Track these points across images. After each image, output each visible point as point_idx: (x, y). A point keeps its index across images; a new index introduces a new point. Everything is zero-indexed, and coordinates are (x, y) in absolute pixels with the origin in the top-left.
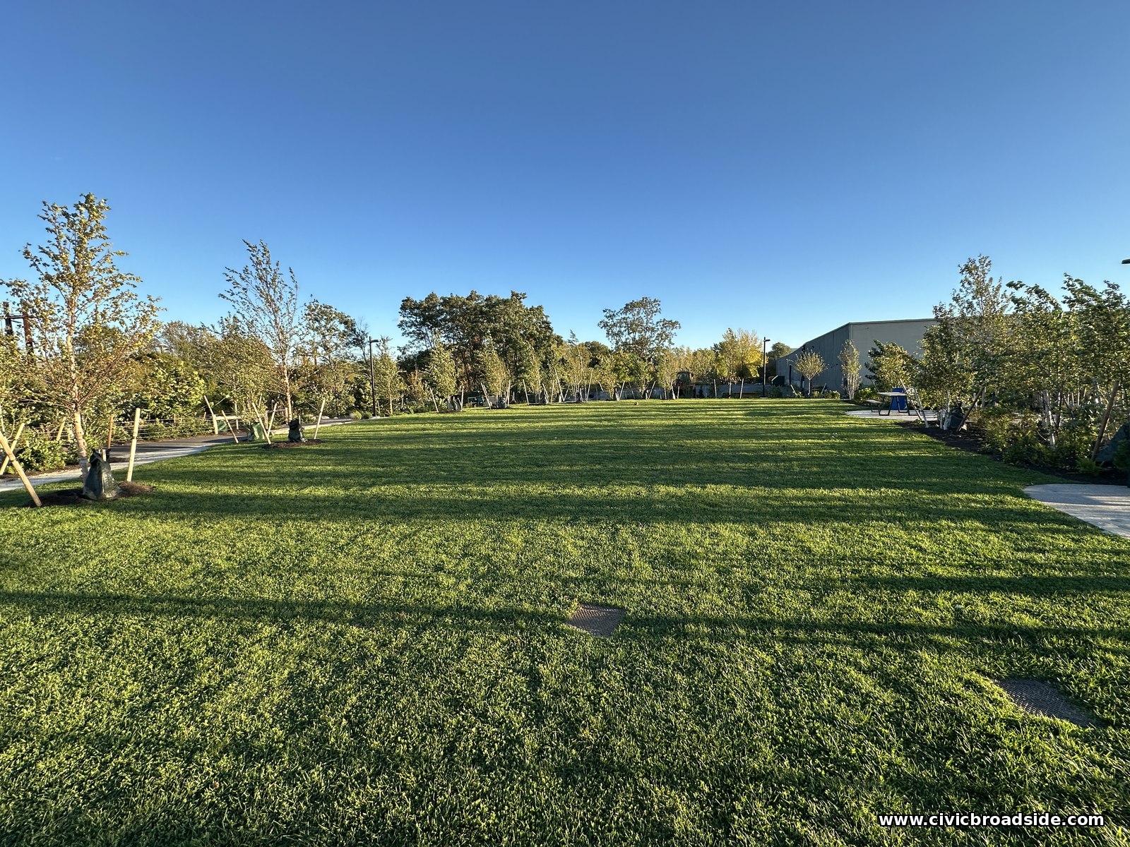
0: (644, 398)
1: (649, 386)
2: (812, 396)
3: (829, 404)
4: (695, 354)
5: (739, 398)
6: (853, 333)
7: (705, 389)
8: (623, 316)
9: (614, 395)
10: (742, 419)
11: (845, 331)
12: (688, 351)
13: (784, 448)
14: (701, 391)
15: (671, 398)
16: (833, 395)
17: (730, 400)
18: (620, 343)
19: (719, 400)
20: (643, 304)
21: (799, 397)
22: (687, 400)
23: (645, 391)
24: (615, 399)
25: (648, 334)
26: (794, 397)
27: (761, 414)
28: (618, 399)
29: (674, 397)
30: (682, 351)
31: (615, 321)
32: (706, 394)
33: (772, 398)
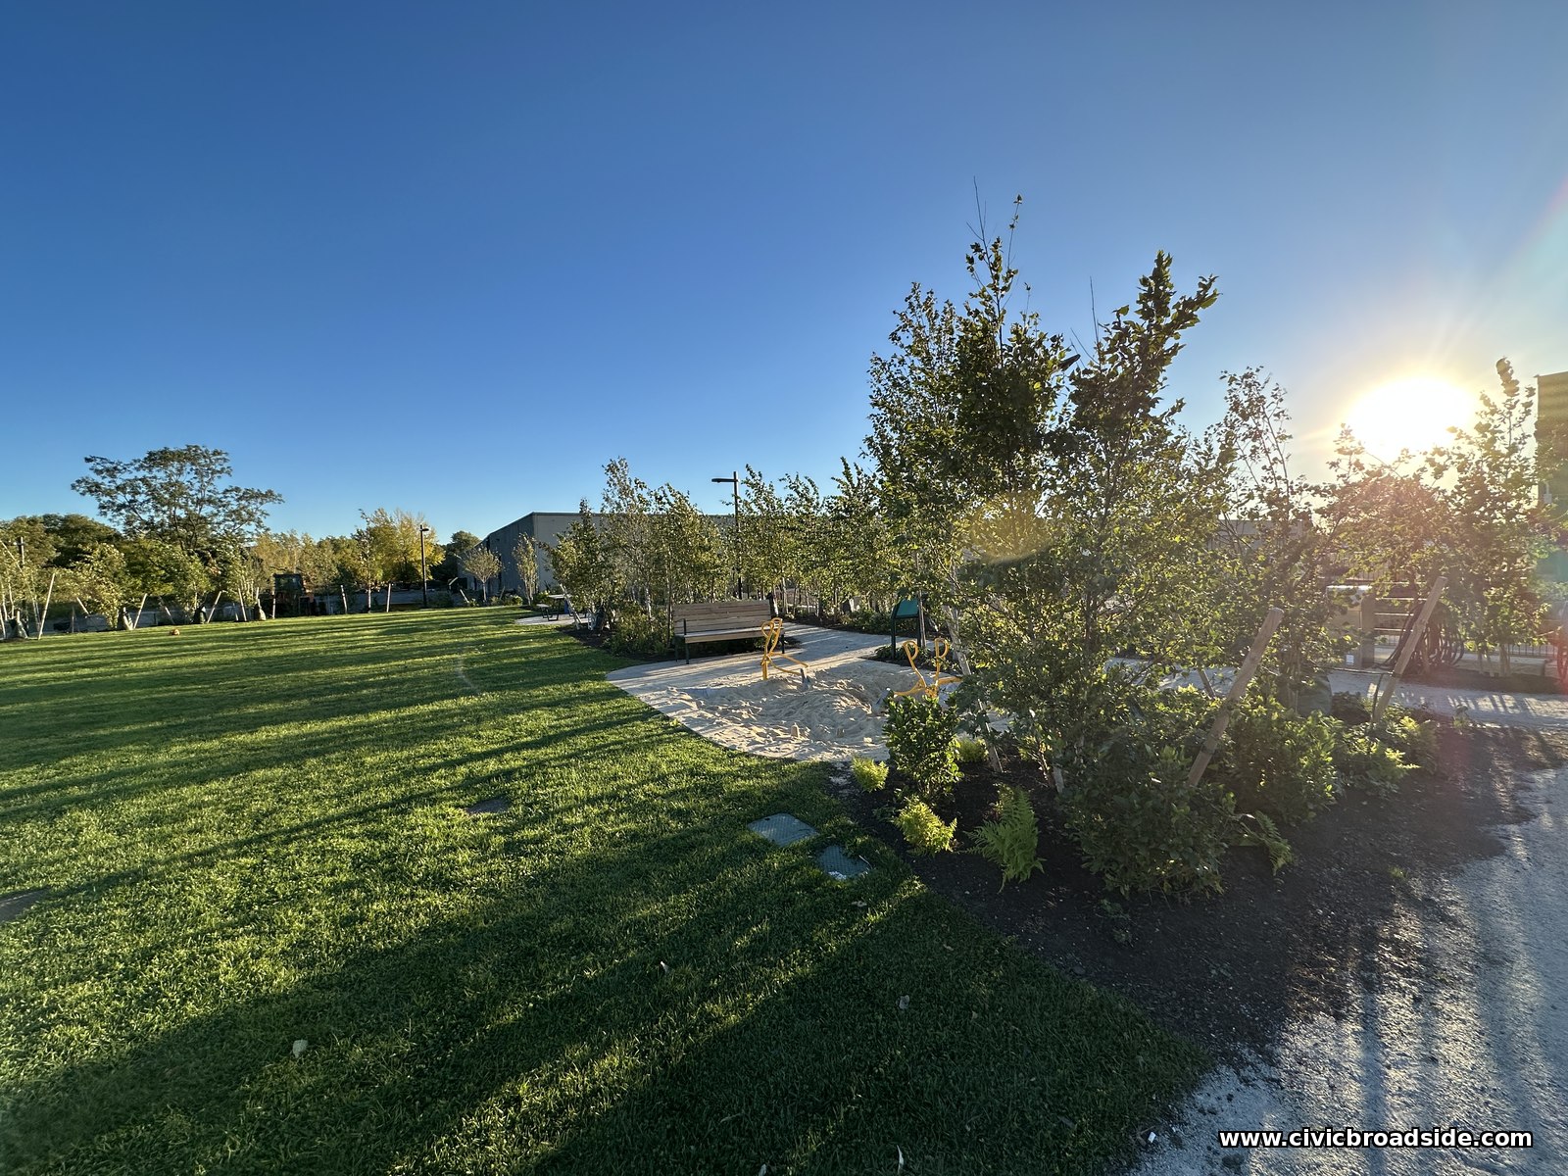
0: (197, 620)
1: (208, 600)
2: (489, 603)
3: (503, 612)
4: (320, 545)
5: (384, 611)
6: (538, 526)
7: (328, 600)
8: (141, 474)
9: (121, 620)
10: (372, 640)
11: (527, 524)
12: (306, 539)
13: (406, 669)
14: (322, 605)
15: (256, 617)
16: (514, 601)
17: (370, 615)
18: (137, 523)
19: (349, 616)
20: (189, 456)
21: (472, 606)
22: (289, 620)
23: (199, 610)
24: (122, 627)
25: (206, 510)
26: (466, 606)
27: (402, 631)
28: (131, 628)
29: (263, 615)
30: (293, 539)
31: (119, 482)
32: (330, 608)
33: (435, 608)
